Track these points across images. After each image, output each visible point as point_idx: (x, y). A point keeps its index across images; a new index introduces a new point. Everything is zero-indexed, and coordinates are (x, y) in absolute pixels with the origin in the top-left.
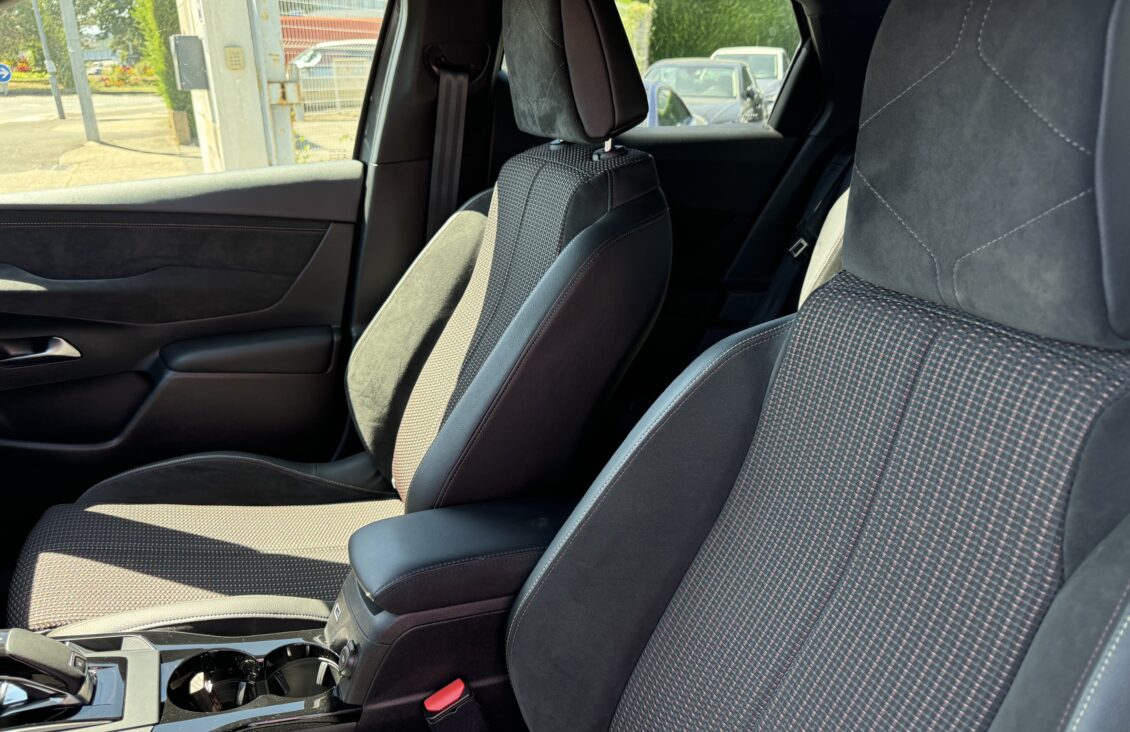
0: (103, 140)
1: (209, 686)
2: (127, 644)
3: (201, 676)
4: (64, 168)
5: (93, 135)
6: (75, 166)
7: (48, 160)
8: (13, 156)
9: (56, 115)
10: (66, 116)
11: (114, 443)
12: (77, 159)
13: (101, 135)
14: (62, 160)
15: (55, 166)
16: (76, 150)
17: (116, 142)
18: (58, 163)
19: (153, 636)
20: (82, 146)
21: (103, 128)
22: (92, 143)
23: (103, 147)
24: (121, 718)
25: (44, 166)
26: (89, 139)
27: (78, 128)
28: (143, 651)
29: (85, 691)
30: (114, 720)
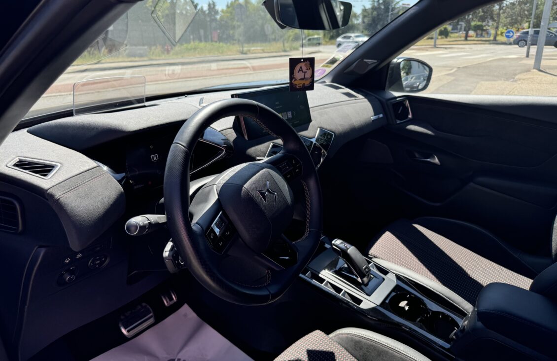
0: (541, 69)
1: (407, 308)
2: (389, 275)
3: (406, 302)
4: (516, 81)
5: (537, 67)
6: (522, 81)
7: (510, 76)
8: (495, 74)
9: (525, 55)
10: (530, 56)
11: (438, 204)
12: (524, 77)
13: (541, 66)
14: (517, 77)
15: (512, 80)
16: (525, 73)
17: (548, 71)
18: (514, 78)
19: (398, 277)
20: (530, 71)
21: (544, 63)
22: (535, 70)
23: (541, 73)
24: (370, 296)
25: (507, 79)
26: (534, 68)
27: (531, 62)
28: (392, 281)
29: (365, 279)
30: (367, 295)
